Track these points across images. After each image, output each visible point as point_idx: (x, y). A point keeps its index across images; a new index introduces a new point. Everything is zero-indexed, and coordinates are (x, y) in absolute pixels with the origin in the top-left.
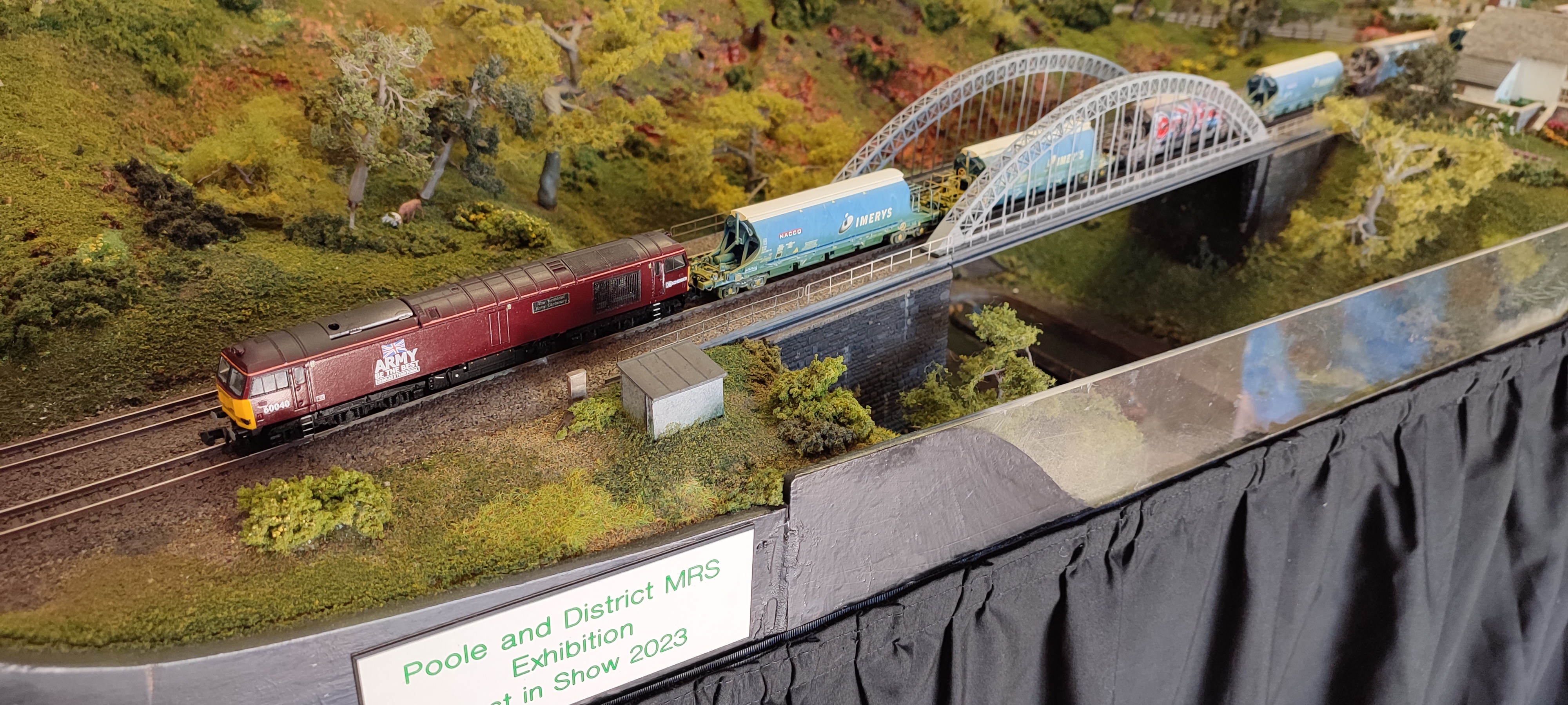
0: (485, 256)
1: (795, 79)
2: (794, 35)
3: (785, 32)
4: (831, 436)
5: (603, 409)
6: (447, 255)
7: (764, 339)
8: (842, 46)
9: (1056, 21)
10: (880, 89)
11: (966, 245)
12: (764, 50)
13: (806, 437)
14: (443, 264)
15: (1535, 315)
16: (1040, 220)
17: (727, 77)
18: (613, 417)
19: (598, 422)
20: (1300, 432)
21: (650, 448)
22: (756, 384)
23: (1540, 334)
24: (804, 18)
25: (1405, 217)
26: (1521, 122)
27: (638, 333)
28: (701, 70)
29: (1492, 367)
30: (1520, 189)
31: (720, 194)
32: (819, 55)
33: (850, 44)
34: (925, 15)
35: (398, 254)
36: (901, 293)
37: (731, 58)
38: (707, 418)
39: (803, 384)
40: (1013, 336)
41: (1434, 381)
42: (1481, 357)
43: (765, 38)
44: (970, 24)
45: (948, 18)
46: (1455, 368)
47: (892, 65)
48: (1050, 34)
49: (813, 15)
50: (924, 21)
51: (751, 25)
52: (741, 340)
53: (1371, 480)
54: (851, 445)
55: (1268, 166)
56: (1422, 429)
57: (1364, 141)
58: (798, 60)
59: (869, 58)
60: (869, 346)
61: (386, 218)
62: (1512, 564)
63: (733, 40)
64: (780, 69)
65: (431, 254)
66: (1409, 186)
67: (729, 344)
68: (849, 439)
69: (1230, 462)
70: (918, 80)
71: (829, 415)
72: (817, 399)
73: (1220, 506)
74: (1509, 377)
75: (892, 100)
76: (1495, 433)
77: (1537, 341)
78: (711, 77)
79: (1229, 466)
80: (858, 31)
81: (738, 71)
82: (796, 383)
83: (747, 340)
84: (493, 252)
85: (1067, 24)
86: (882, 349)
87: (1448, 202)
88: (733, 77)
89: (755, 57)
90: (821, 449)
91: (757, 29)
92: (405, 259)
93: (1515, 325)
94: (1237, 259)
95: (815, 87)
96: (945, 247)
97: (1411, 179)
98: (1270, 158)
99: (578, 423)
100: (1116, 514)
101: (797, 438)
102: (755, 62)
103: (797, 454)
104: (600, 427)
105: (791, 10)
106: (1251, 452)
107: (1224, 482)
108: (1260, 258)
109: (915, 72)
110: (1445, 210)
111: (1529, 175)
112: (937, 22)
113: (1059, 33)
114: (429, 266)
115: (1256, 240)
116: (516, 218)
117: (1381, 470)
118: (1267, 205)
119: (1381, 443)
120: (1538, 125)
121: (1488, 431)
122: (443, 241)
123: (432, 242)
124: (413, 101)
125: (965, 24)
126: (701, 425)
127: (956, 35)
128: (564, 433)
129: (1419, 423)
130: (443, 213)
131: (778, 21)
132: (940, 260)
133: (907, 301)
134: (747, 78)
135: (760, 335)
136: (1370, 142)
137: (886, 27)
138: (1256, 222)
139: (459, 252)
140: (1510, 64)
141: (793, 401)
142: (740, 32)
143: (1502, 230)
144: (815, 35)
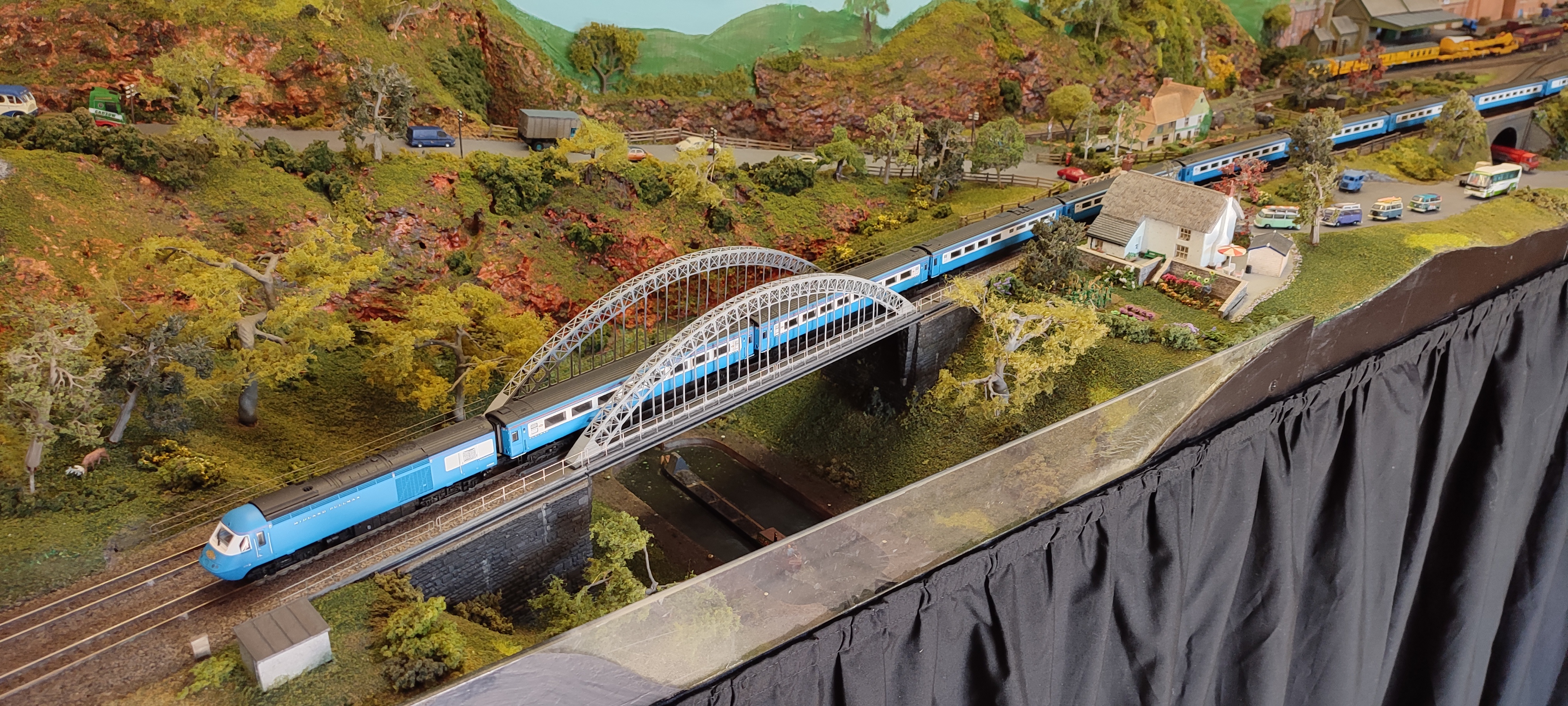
0: (157, 503)
1: (512, 260)
2: (511, 220)
3: (501, 219)
4: (423, 673)
5: (220, 668)
6: (121, 506)
7: (396, 570)
8: (558, 227)
9: (762, 186)
10: (597, 260)
11: (603, 454)
12: (483, 236)
13: (402, 675)
14: (115, 517)
15: (1113, 466)
16: (677, 421)
17: (448, 263)
18: (232, 673)
19: (216, 679)
20: (886, 598)
21: (260, 701)
22: (377, 619)
23: (1119, 482)
24: (520, 204)
25: (1021, 378)
26: (1142, 277)
27: (279, 577)
28: (423, 259)
29: (1073, 517)
30: (1123, 345)
31: (423, 387)
32: (537, 235)
33: (566, 222)
34: (640, 191)
35: (72, 512)
36: (535, 508)
37: (452, 246)
38: (316, 666)
39: (408, 623)
40: (626, 544)
41: (1014, 537)
42: (1061, 510)
43: (483, 225)
44: (678, 197)
45: (661, 192)
46: (1034, 523)
47: (606, 239)
48: (757, 199)
49: (529, 201)
50: (638, 196)
51: (468, 214)
52: (372, 575)
53: (970, 623)
54: (443, 678)
55: (918, 332)
56: (1010, 576)
57: (983, 317)
58: (515, 243)
59: (585, 236)
60: (509, 555)
61: (70, 470)
62: (1131, 664)
63: (453, 229)
64: (497, 251)
65: (106, 507)
66: (1019, 355)
67: (362, 580)
68: (441, 672)
69: (817, 634)
70: (633, 250)
71: (426, 650)
72: (419, 636)
73: (814, 669)
74: (1094, 519)
75: (611, 269)
76: (1091, 564)
77: (1115, 489)
78: (432, 263)
79: (814, 638)
80: (574, 211)
81: (457, 257)
82: (402, 624)
83: (377, 575)
84: (167, 498)
85: (773, 188)
86: (523, 555)
87: (1057, 361)
88: (454, 262)
89: (476, 241)
90: (412, 685)
91: (476, 216)
92: (80, 516)
93: (1094, 477)
94: (902, 408)
95: (532, 266)
96: (580, 460)
97: (1022, 348)
98: (918, 326)
99: (197, 683)
100: (708, 693)
101: (394, 675)
102: (476, 246)
103: (393, 690)
104: (218, 685)
105: (508, 196)
106: (836, 623)
107: (813, 650)
108: (921, 407)
109: (630, 244)
110: (1056, 370)
111: (1130, 334)
112: (650, 196)
113: (765, 198)
114: (100, 522)
115: (915, 392)
116: (188, 466)
117: (974, 613)
118: (921, 363)
119: (971, 593)
120: (1156, 279)
121: (1084, 562)
122: (120, 491)
123: (107, 496)
124: (82, 378)
125: (674, 198)
126: (310, 673)
127: (668, 206)
128: (186, 691)
129: (1007, 571)
130: (130, 454)
131: (496, 208)
132: (576, 472)
133: (544, 512)
134: (468, 262)
135: (394, 566)
136: (989, 317)
137: (600, 205)
138: (914, 378)
139: (135, 501)
140: (1136, 224)
141: (399, 639)
142: (459, 222)
143: (1106, 384)
144: (535, 218)
